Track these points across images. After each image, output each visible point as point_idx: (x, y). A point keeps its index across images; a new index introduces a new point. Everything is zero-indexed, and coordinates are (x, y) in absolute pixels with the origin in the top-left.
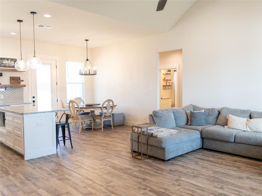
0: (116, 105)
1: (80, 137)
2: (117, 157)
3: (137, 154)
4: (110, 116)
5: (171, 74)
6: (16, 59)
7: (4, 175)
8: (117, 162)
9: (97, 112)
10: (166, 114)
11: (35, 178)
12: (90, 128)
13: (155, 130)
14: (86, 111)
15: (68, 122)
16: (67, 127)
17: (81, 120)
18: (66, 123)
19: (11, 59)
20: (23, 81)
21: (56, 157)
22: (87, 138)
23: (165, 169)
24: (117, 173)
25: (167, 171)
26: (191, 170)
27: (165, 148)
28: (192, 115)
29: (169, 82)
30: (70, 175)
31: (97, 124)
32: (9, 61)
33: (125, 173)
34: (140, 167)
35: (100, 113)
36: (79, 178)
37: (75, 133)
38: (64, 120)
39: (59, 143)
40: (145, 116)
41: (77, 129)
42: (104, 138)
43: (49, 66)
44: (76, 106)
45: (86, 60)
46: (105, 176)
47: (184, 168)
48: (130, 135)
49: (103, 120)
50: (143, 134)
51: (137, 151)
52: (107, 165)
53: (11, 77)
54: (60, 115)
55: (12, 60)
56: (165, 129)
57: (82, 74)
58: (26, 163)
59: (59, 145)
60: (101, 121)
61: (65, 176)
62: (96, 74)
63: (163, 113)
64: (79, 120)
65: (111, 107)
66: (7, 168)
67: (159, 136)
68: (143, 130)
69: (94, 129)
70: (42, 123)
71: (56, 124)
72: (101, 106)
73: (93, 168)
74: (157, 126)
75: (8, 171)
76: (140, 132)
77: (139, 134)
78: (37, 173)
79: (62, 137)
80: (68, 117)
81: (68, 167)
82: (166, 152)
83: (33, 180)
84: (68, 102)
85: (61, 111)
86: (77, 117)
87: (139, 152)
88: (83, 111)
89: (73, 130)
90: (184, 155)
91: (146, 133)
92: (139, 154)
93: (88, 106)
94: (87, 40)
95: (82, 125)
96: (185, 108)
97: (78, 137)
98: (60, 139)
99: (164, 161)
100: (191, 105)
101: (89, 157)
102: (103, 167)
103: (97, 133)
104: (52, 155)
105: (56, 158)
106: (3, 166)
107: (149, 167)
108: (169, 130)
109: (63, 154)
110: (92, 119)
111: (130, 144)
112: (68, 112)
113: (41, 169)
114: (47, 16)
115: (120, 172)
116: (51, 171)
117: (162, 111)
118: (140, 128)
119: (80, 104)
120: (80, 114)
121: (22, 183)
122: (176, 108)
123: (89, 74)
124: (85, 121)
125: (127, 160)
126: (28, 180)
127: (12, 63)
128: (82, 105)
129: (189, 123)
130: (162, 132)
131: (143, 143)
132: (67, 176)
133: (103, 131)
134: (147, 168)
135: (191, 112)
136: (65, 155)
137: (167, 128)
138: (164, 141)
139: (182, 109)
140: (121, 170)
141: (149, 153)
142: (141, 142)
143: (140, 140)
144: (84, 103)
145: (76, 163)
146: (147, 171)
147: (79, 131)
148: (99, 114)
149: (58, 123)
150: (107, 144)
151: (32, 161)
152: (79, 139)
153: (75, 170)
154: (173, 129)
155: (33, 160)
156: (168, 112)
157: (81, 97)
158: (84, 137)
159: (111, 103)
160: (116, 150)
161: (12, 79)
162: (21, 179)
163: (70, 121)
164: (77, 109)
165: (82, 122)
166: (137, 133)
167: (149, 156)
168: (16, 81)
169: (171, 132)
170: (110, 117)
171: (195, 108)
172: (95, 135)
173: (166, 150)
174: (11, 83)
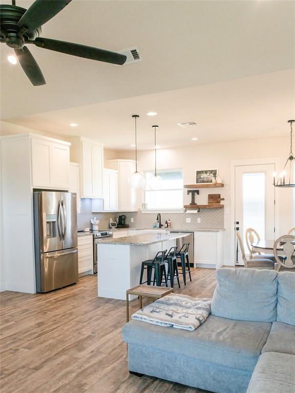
6: (216, 170)
19: (210, 171)
20: (223, 199)
32: (208, 174)
45: (289, 158)
53: (209, 195)
94: (291, 121)
127: (211, 177)
161: (211, 197)
168: (214, 200)
174: (209, 203)
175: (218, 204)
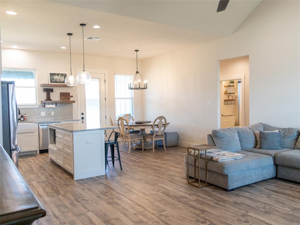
0: (169, 123)
1: (129, 158)
2: (171, 183)
3: (194, 181)
4: (162, 135)
5: (234, 86)
6: (66, 74)
7: (55, 195)
8: (170, 188)
9: (148, 131)
10: (229, 134)
11: (85, 199)
12: (141, 148)
13: (216, 153)
14: (136, 129)
15: (117, 141)
16: (116, 146)
17: (131, 139)
18: (115, 142)
19: (61, 74)
20: (72, 96)
21: (105, 178)
22: (137, 159)
23: (227, 201)
24: (171, 201)
25: (230, 203)
26: (261, 204)
27: (227, 175)
28: (261, 136)
29: (232, 96)
30: (120, 199)
31: (148, 144)
32: (60, 76)
33: (180, 201)
34: (198, 196)
35: (151, 131)
36: (128, 204)
37: (124, 153)
38: (112, 139)
39: (108, 164)
40: (202, 136)
41: (127, 149)
42: (155, 160)
43: (98, 80)
44: (125, 124)
45: (136, 72)
46: (157, 204)
47: (252, 201)
48: (186, 158)
49: (154, 140)
50: (200, 158)
51: (193, 176)
52: (159, 191)
53: (61, 93)
54: (109, 132)
55: (62, 75)
56: (228, 152)
57: (132, 89)
58: (76, 183)
59: (108, 166)
60: (152, 140)
61: (115, 200)
62: (146, 88)
63: (224, 133)
64: (128, 139)
65: (163, 125)
66: (58, 187)
67: (221, 160)
68: (201, 152)
69: (145, 149)
70: (91, 142)
71: (105, 143)
72: (152, 124)
73: (144, 194)
74: (218, 149)
75: (58, 191)
76: (197, 155)
77: (196, 157)
78: (86, 194)
79: (111, 157)
80: (117, 135)
81: (118, 191)
82: (229, 181)
83: (83, 202)
84: (117, 119)
85: (110, 128)
86: (127, 136)
87: (196, 178)
88: (133, 129)
89: (122, 150)
90: (252, 185)
91: (205, 156)
92: (196, 180)
93: (138, 123)
94: (137, 51)
95: (132, 144)
96: (253, 127)
97: (127, 157)
98: (109, 159)
99: (226, 190)
100: (261, 123)
101: (139, 180)
102: (154, 193)
103: (148, 154)
104: (101, 177)
105: (105, 180)
106: (54, 185)
107: (209, 197)
108: (233, 154)
109: (113, 176)
110: (142, 138)
111: (185, 168)
112: (117, 130)
113: (90, 190)
114: (96, 27)
115: (174, 200)
116: (100, 194)
117: (224, 130)
118: (198, 150)
119: (129, 121)
120: (130, 132)
121: (72, 204)
122: (240, 127)
123: (139, 88)
124: (134, 141)
125: (182, 186)
126: (78, 201)
127: (62, 79)
128: (131, 122)
129: (258, 146)
130: (224, 155)
131: (200, 168)
132: (116, 200)
133: (154, 152)
134: (206, 198)
135: (261, 133)
136: (114, 177)
137: (230, 151)
138: (226, 166)
139: (249, 128)
140: (175, 197)
141: (208, 180)
142: (198, 166)
143: (197, 164)
144: (133, 120)
145: (125, 186)
146: (205, 201)
147: (128, 151)
148: (150, 133)
149: (107, 142)
150: (158, 167)
151: (82, 182)
152: (128, 160)
153: (125, 194)
154: (238, 152)
155: (82, 180)
156: (231, 132)
157: (131, 113)
158: (134, 158)
159: (163, 121)
160: (169, 175)
161: (62, 95)
162: (70, 200)
163: (119, 139)
164: (127, 127)
165: (132, 141)
166: (194, 156)
167: (208, 183)
168: (66, 97)
169: (235, 156)
170: (162, 137)
171: (266, 127)
172: (145, 156)
173: (229, 178)
174: (61, 99)
175: (69, 100)
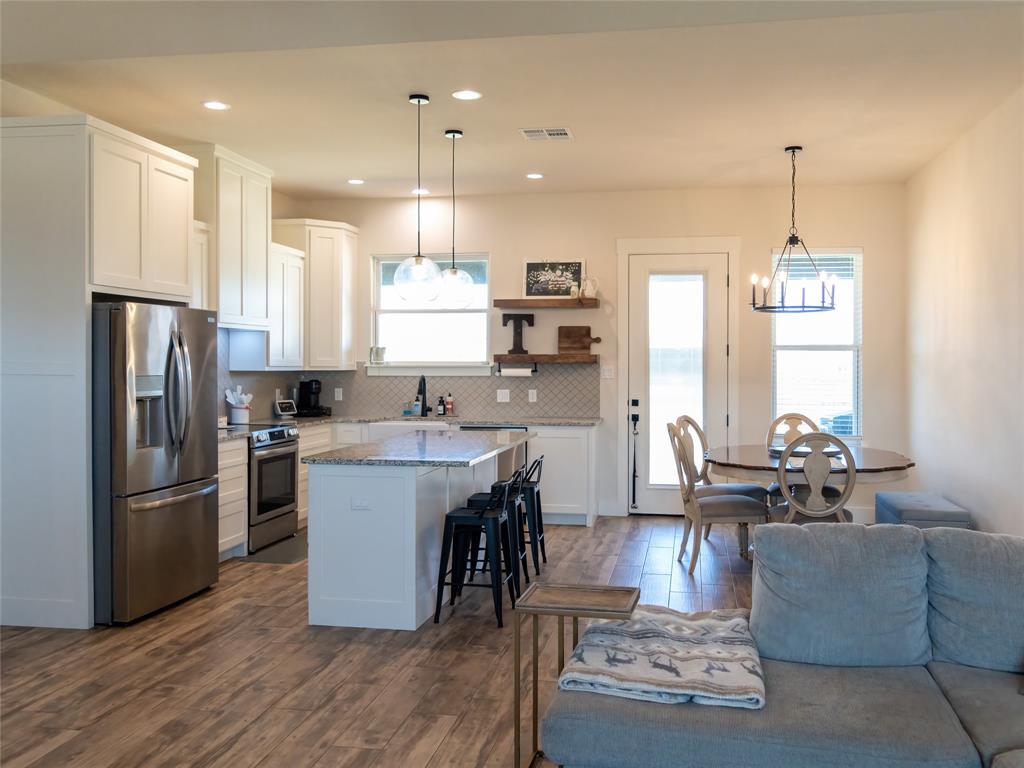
6: (580, 264)
19: (562, 264)
20: (598, 340)
32: (559, 273)
43: (701, 277)
53: (560, 328)
55: (567, 266)
94: (793, 149)
127: (567, 279)
161: (565, 333)
168: (574, 342)
174: (560, 348)
175: (585, 352)
